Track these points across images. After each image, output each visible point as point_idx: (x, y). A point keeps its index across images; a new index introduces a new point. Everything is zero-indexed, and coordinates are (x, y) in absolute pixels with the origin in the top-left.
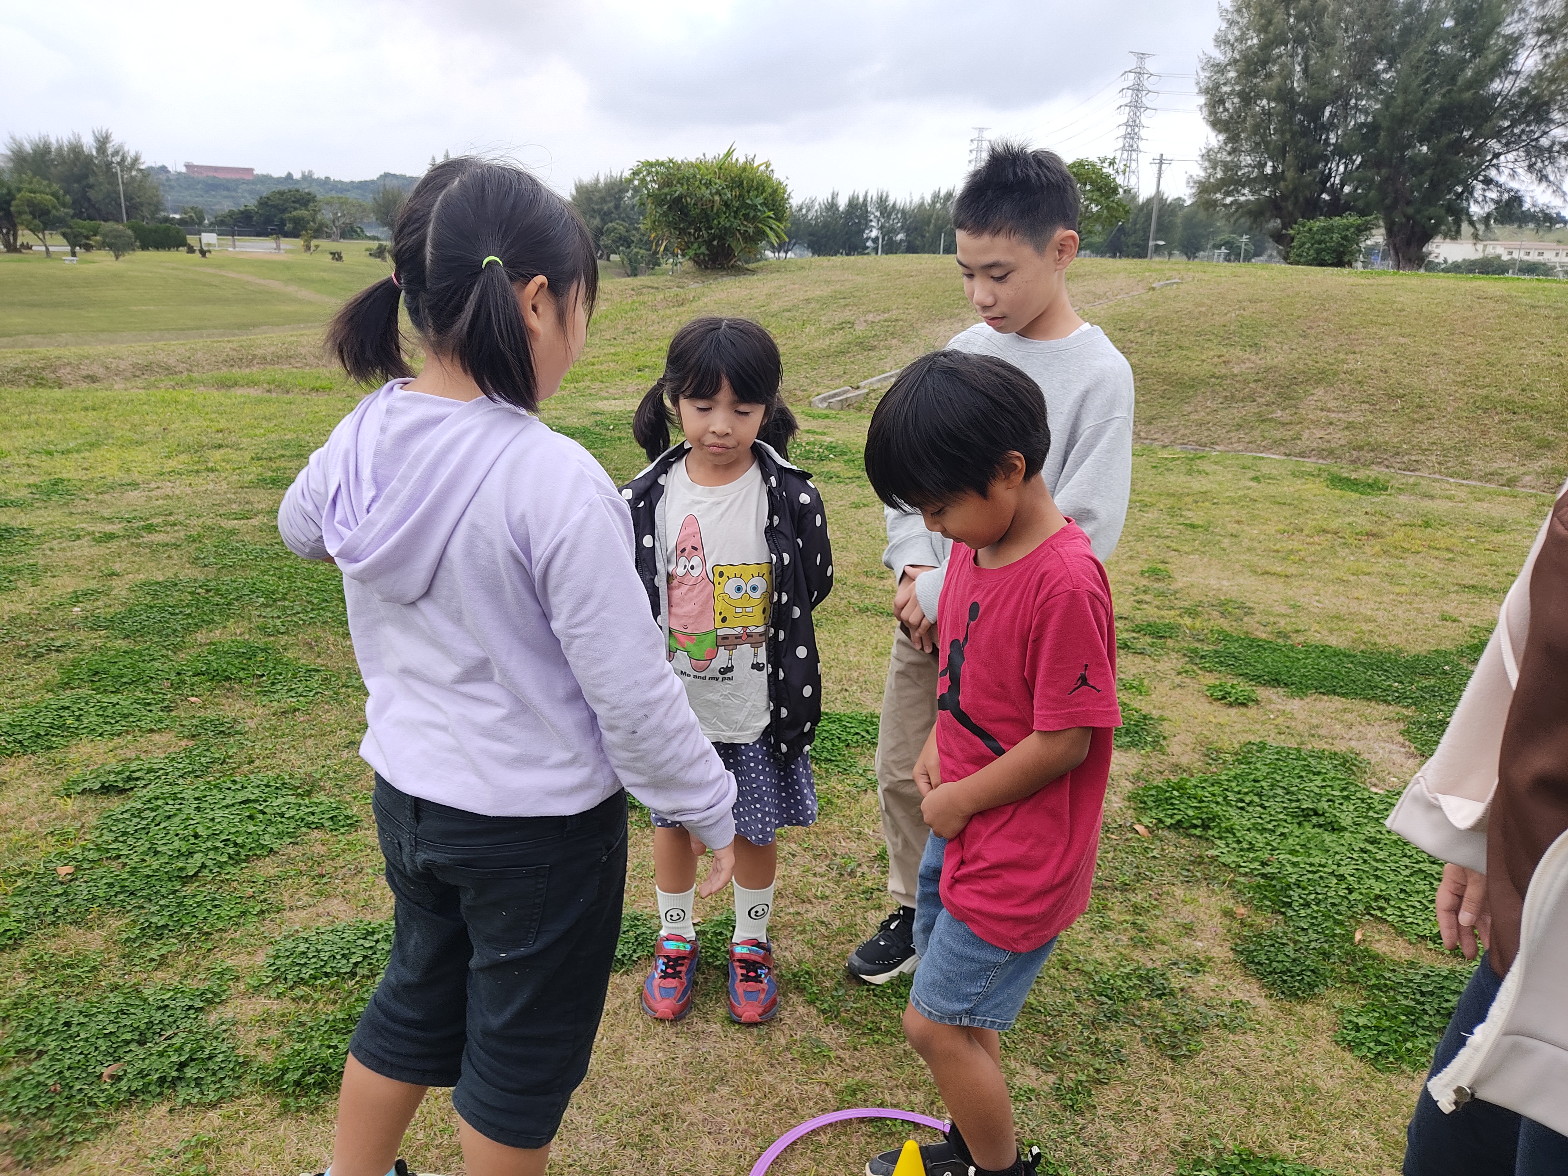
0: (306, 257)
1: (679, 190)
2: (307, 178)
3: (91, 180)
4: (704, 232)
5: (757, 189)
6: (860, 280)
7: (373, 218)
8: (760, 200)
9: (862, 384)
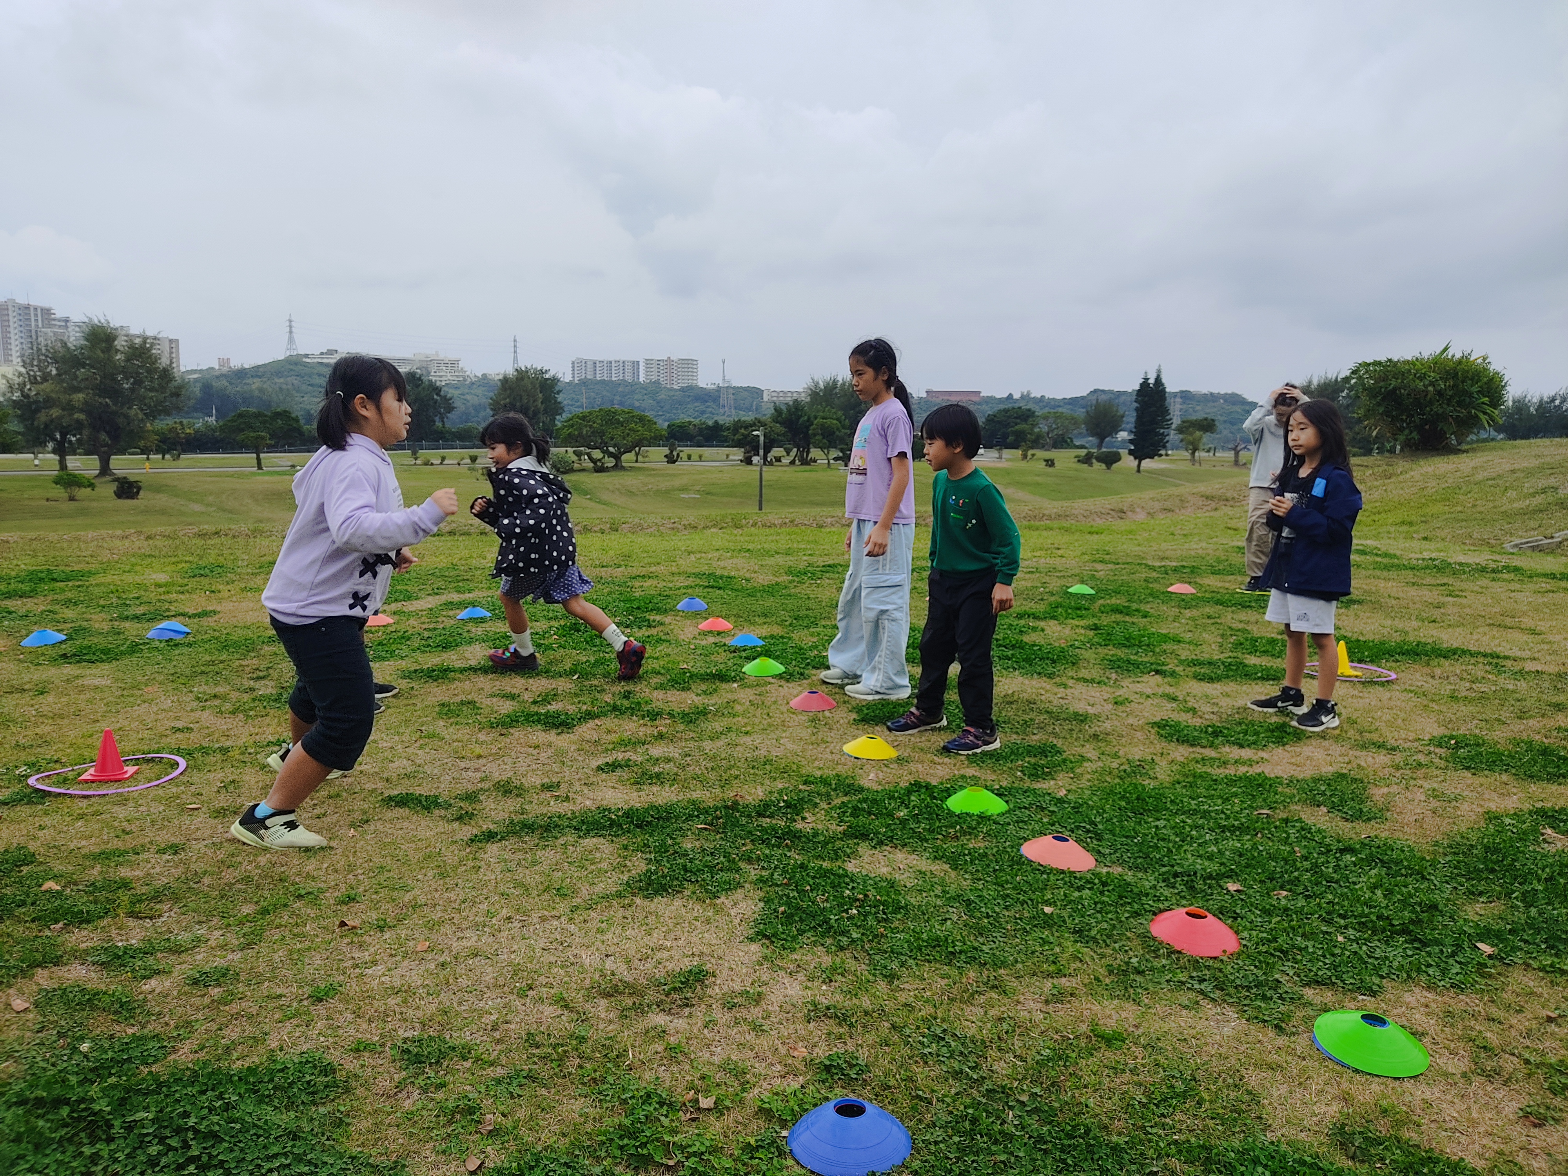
0: (1023, 464)
1: (1394, 384)
2: (1025, 397)
4: (1416, 419)
5: (1472, 379)
7: (1084, 429)
8: (1475, 389)
9: (1557, 535)
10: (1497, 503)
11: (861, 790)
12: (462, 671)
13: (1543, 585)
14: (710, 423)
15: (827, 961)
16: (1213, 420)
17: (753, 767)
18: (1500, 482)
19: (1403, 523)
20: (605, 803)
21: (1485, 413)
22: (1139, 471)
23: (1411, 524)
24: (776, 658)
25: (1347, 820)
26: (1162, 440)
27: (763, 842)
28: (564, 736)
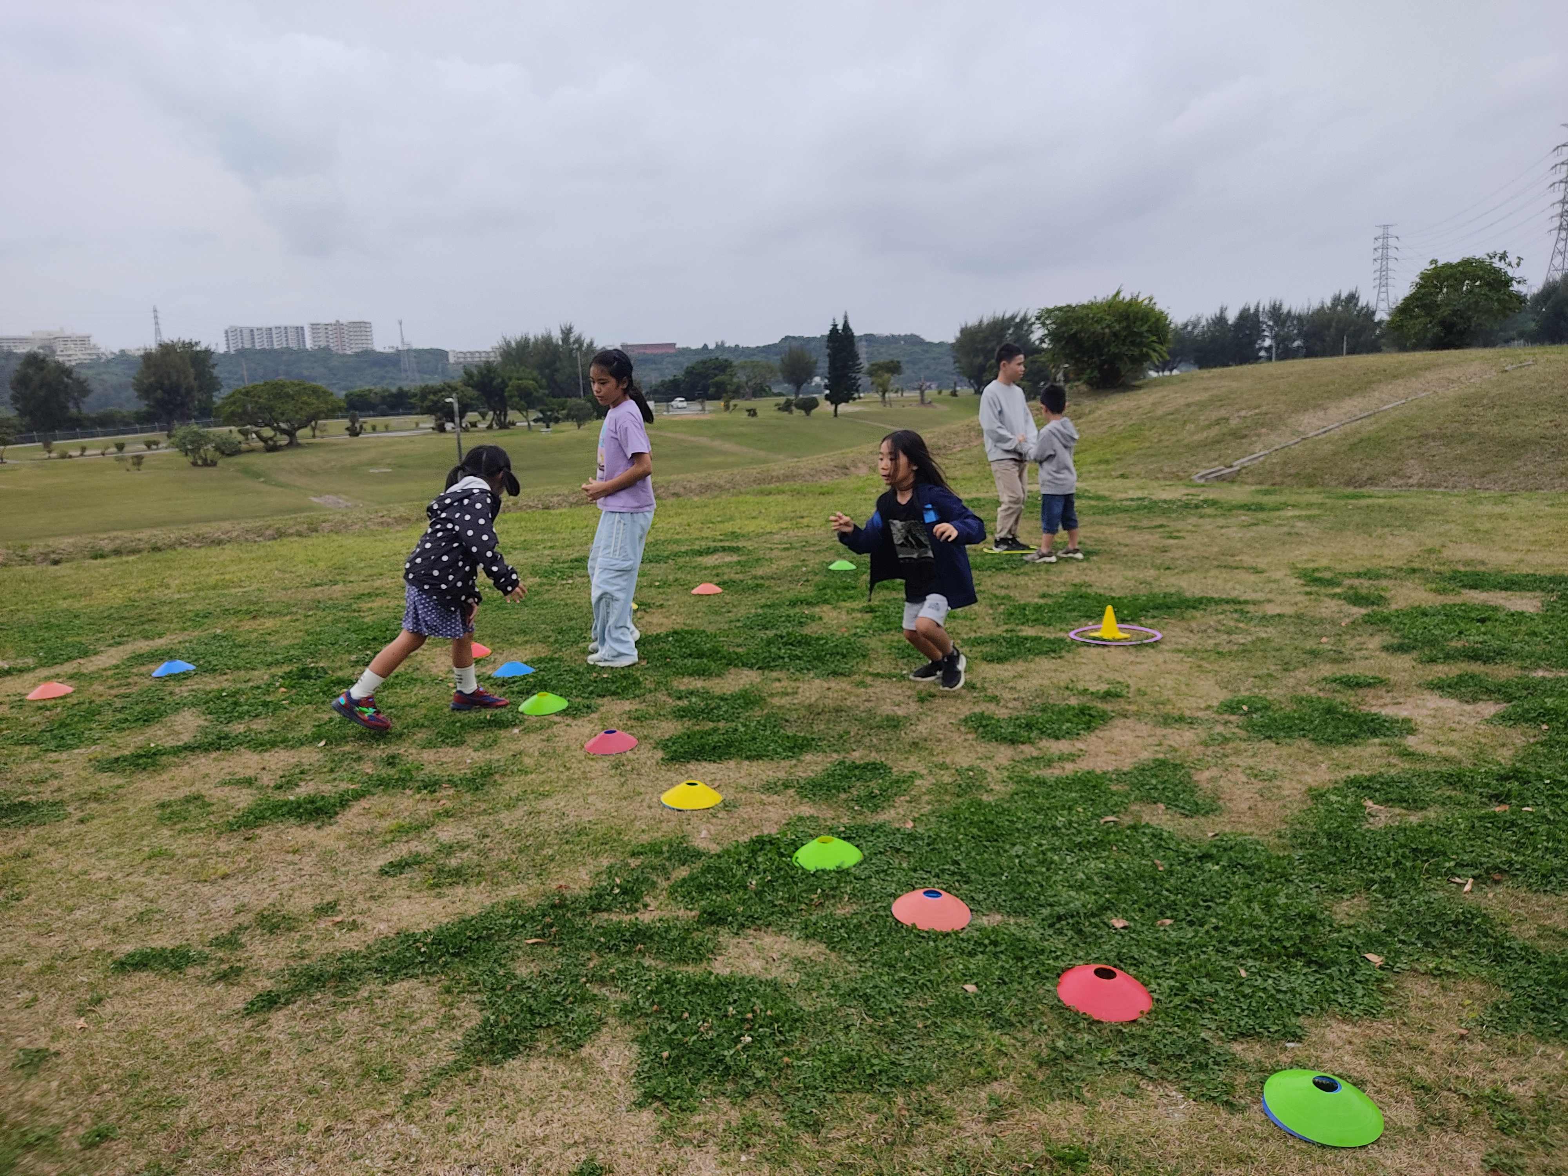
0: (726, 415)
1: (1075, 328)
2: (720, 347)
3: (558, 365)
4: (1096, 359)
5: (1142, 320)
6: (1235, 385)
7: (780, 376)
8: (1145, 328)
9: (1235, 463)
10: (1180, 437)
11: (698, 854)
12: (176, 751)
13: (1243, 518)
14: (394, 390)
15: (735, 1116)
16: (899, 362)
17: (567, 842)
18: (1179, 416)
19: (1100, 462)
20: (404, 924)
21: (1155, 351)
22: (836, 415)
23: (1107, 462)
24: (554, 690)
25: (1187, 816)
26: (855, 384)
27: (611, 949)
28: (327, 830)
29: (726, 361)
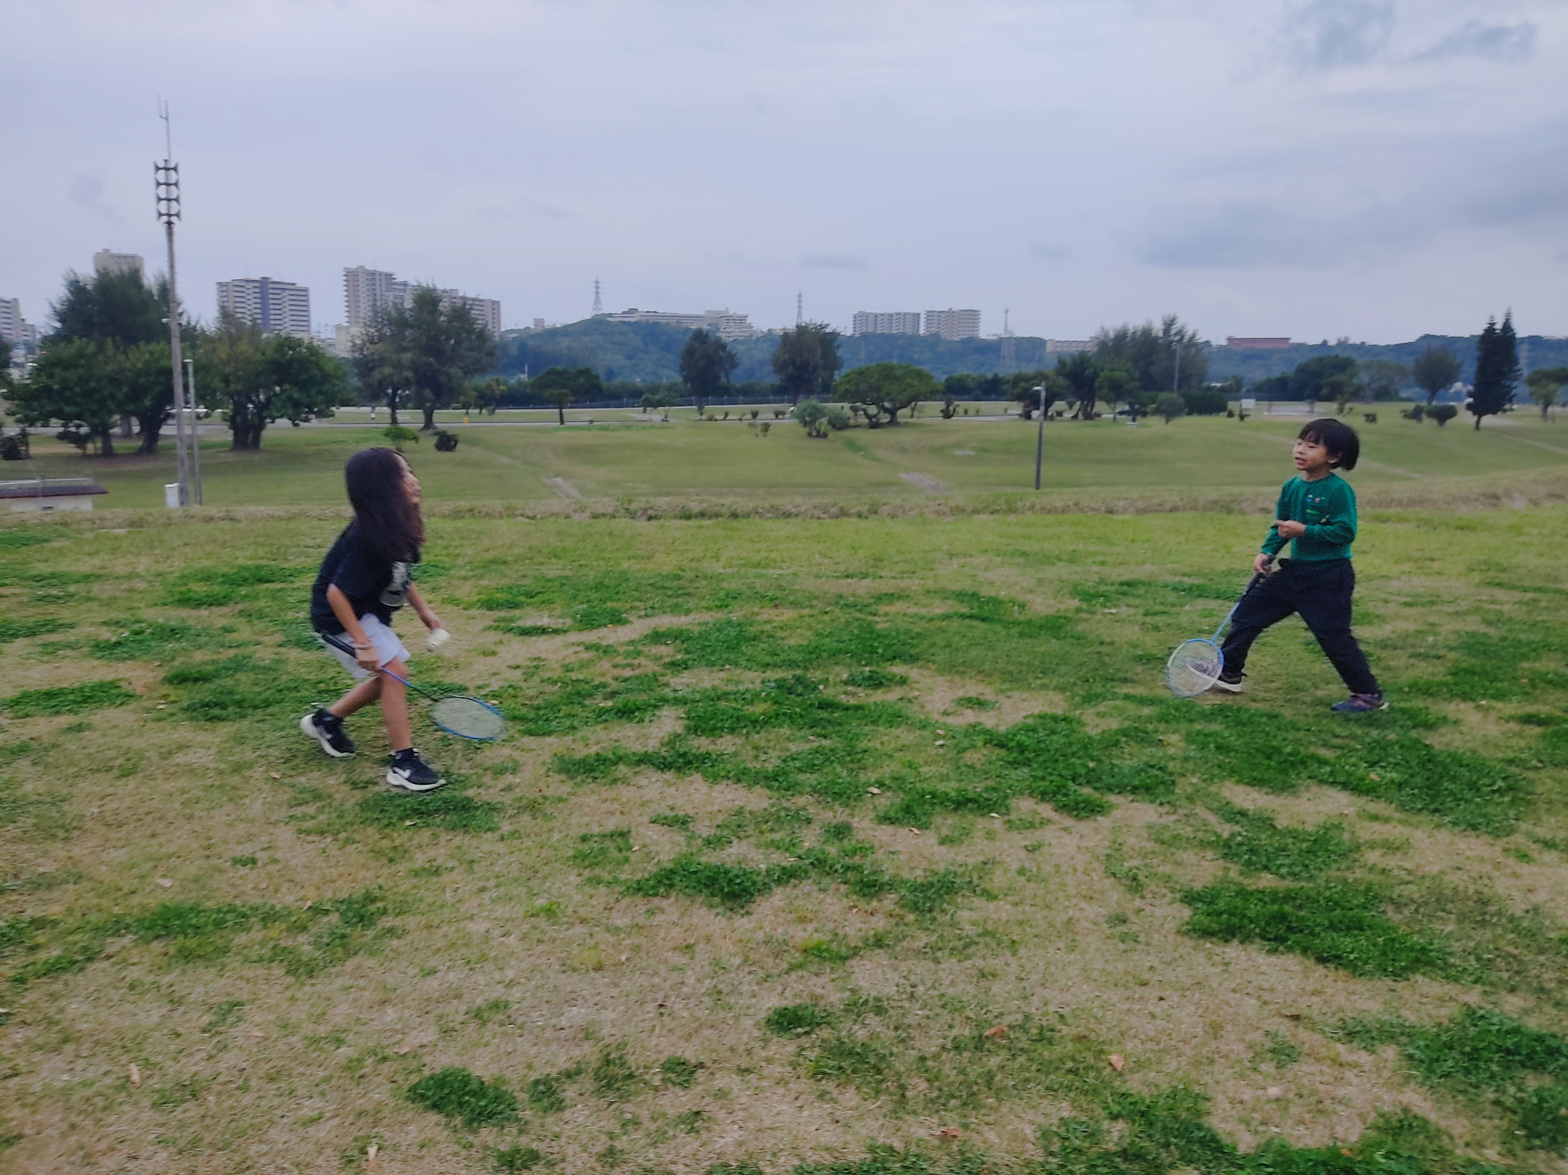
2: (1343, 344)
3: (1155, 357)
7: (1412, 379)
14: (990, 376)
22: (1477, 427)
26: (1508, 392)
29: (1348, 359)
